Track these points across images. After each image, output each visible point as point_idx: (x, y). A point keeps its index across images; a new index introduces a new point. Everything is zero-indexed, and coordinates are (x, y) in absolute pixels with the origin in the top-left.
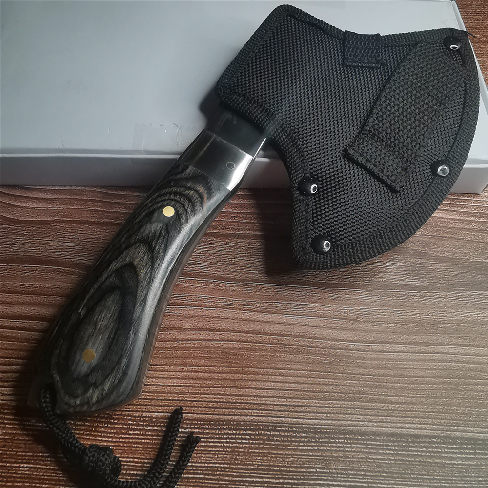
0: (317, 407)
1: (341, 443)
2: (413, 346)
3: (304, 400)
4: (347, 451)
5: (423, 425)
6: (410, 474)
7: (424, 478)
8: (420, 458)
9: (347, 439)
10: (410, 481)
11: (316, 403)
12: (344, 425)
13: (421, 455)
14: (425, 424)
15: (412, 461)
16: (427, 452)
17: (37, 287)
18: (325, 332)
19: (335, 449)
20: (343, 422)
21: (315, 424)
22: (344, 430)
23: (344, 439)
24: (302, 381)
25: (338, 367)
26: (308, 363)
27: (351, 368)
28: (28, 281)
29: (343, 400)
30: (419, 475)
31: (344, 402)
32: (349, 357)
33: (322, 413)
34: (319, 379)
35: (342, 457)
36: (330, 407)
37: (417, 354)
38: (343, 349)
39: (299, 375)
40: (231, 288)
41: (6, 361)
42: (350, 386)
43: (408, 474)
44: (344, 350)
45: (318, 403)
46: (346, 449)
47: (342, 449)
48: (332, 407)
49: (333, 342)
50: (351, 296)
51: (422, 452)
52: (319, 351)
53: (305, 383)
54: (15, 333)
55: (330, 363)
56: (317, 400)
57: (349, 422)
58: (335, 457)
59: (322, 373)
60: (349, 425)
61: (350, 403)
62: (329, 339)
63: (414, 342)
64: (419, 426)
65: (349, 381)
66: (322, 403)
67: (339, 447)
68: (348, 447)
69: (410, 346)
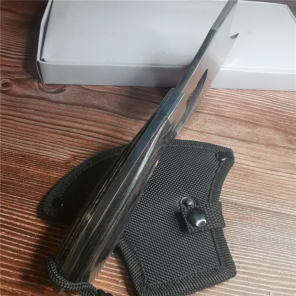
0: (237, 193)
1: (249, 211)
2: (288, 174)
3: (230, 190)
4: (252, 216)
5: (292, 210)
6: (285, 231)
7: (292, 234)
8: (290, 225)
9: (252, 210)
10: (284, 234)
11: (237, 192)
12: (251, 204)
13: (290, 224)
14: (293, 210)
15: (286, 226)
16: (294, 223)
17: (97, 119)
18: (243, 161)
19: (246, 214)
20: (250, 203)
21: (236, 201)
22: (251, 206)
23: (251, 210)
24: (230, 181)
25: (249, 178)
26: (233, 173)
27: (255, 179)
28: (92, 116)
29: (251, 193)
30: (289, 232)
31: (251, 194)
32: (255, 174)
33: (240, 197)
34: (239, 182)
35: (249, 218)
36: (244, 195)
37: (290, 178)
38: (251, 170)
39: (228, 178)
40: (195, 134)
41: (80, 148)
42: (255, 187)
43: (284, 231)
44: (253, 170)
45: (238, 192)
46: (252, 215)
47: (249, 214)
48: (245, 195)
49: (247, 166)
50: (257, 147)
51: (291, 222)
52: (239, 169)
53: (231, 182)
54: (85, 137)
55: (245, 175)
56: (237, 190)
57: (254, 203)
58: (246, 217)
59: (240, 179)
60: (254, 204)
61: (254, 195)
62: (244, 165)
63: (289, 173)
64: (290, 210)
65: (254, 185)
66: (239, 192)
67: (248, 213)
68: (253, 214)
69: (287, 174)
